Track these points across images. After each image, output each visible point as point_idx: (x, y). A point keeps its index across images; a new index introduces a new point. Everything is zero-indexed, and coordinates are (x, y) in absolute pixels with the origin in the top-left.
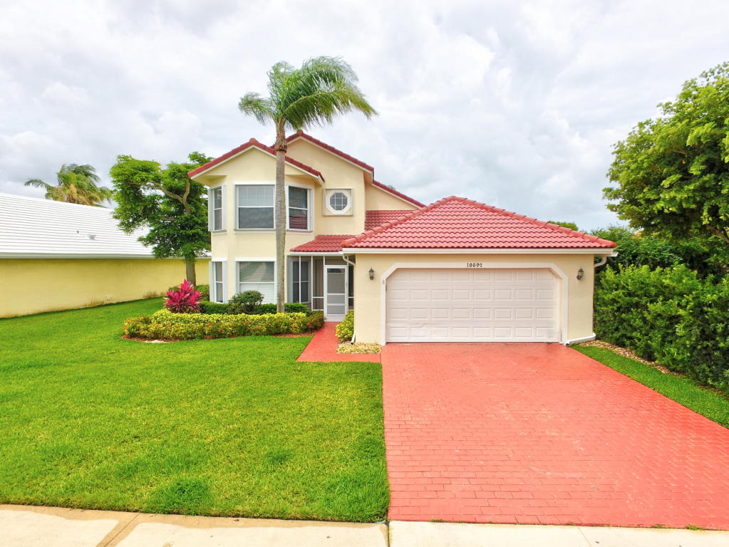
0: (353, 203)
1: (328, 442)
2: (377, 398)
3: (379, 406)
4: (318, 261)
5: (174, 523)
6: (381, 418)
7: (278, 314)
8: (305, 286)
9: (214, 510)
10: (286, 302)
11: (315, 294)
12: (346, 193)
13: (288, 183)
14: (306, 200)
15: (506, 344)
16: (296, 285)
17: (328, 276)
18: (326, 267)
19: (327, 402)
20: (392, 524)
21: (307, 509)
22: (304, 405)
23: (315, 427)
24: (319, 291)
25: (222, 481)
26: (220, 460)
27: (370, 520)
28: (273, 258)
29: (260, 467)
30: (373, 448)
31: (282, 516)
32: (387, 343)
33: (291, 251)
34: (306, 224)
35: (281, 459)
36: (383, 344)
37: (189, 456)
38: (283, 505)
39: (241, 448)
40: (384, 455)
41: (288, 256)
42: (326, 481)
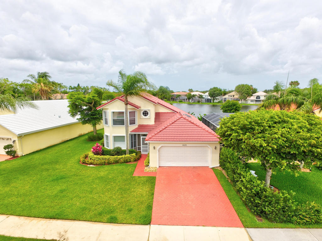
0: (150, 114)
1: (140, 206)
2: (153, 191)
3: (153, 194)
4: (139, 135)
5: (112, 225)
6: (153, 198)
7: (127, 155)
8: (135, 142)
9: (119, 223)
10: (129, 149)
11: (138, 146)
12: (148, 111)
13: (129, 111)
14: (135, 115)
15: (194, 167)
16: (132, 143)
17: (142, 140)
18: (141, 137)
19: (140, 193)
20: (151, 225)
21: (136, 222)
22: (135, 194)
23: (138, 201)
24: (139, 145)
25: (120, 216)
26: (118, 211)
27: (147, 224)
28: (125, 135)
29: (126, 213)
30: (150, 207)
31: (131, 224)
32: (159, 167)
33: (130, 132)
34: (135, 122)
35: (130, 210)
36: (158, 167)
37: (111, 210)
38: (131, 221)
39: (122, 207)
40: (152, 209)
41: (129, 134)
42: (139, 216)
